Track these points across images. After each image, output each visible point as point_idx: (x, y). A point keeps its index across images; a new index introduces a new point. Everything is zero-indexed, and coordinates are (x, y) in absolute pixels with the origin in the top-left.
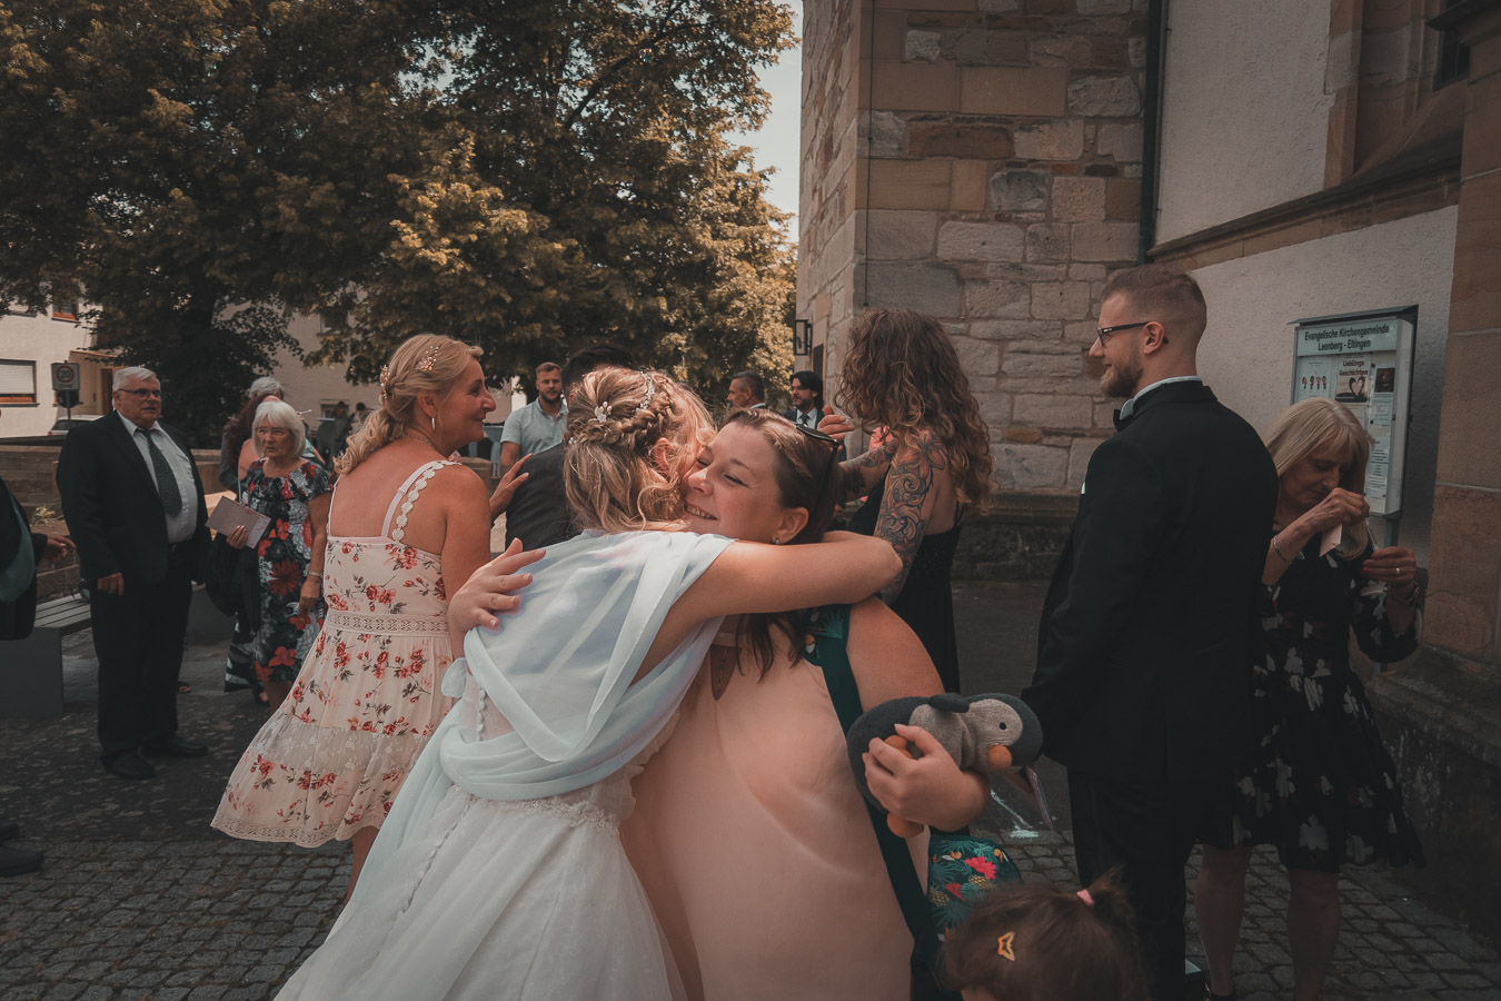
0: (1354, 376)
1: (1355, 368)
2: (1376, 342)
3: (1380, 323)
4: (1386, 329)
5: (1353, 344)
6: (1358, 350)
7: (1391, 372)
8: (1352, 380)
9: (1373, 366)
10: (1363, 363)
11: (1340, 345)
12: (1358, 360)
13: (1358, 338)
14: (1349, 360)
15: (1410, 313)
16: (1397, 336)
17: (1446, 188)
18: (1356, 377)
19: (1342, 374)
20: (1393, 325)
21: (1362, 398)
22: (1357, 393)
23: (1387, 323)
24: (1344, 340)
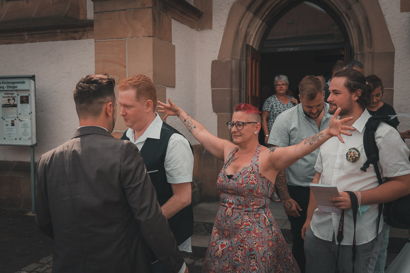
0: (10, 98)
1: (10, 95)
2: (20, 87)
3: (21, 80)
4: (24, 83)
5: (10, 87)
6: (12, 89)
7: (27, 97)
8: (9, 100)
9: (18, 95)
10: (13, 94)
11: (3, 87)
12: (11, 92)
13: (11, 85)
14: (6, 93)
15: (33, 78)
16: (29, 85)
17: (27, 37)
18: (11, 99)
19: (4, 97)
20: (27, 81)
21: (15, 106)
22: (12, 104)
23: (24, 81)
24: (5, 85)
